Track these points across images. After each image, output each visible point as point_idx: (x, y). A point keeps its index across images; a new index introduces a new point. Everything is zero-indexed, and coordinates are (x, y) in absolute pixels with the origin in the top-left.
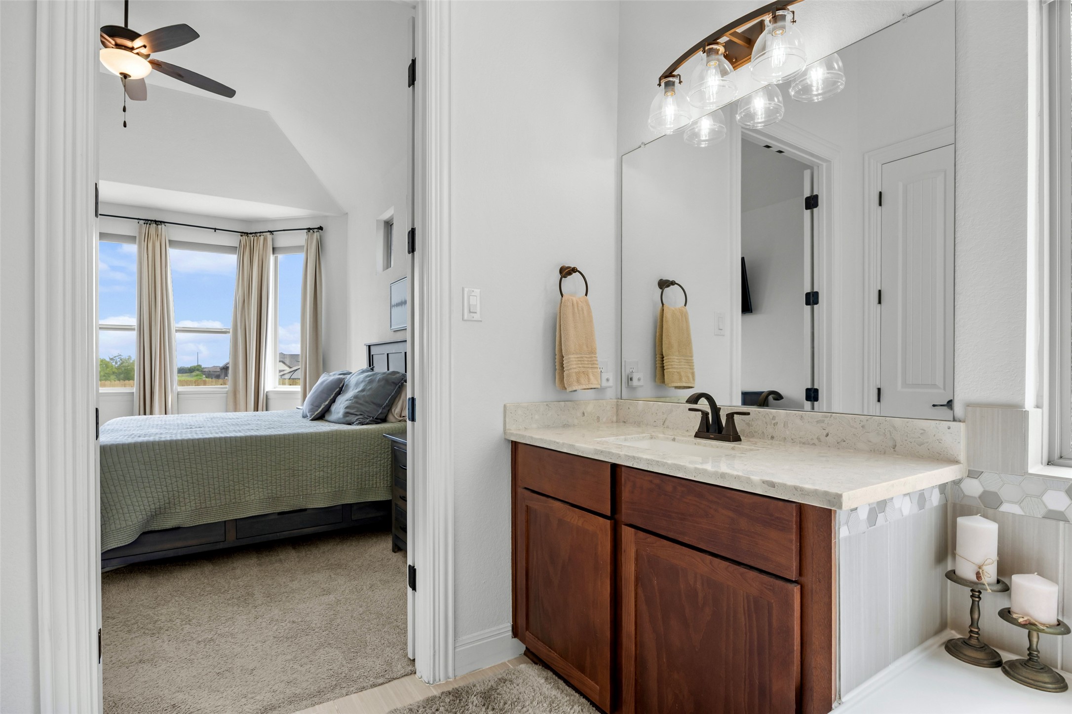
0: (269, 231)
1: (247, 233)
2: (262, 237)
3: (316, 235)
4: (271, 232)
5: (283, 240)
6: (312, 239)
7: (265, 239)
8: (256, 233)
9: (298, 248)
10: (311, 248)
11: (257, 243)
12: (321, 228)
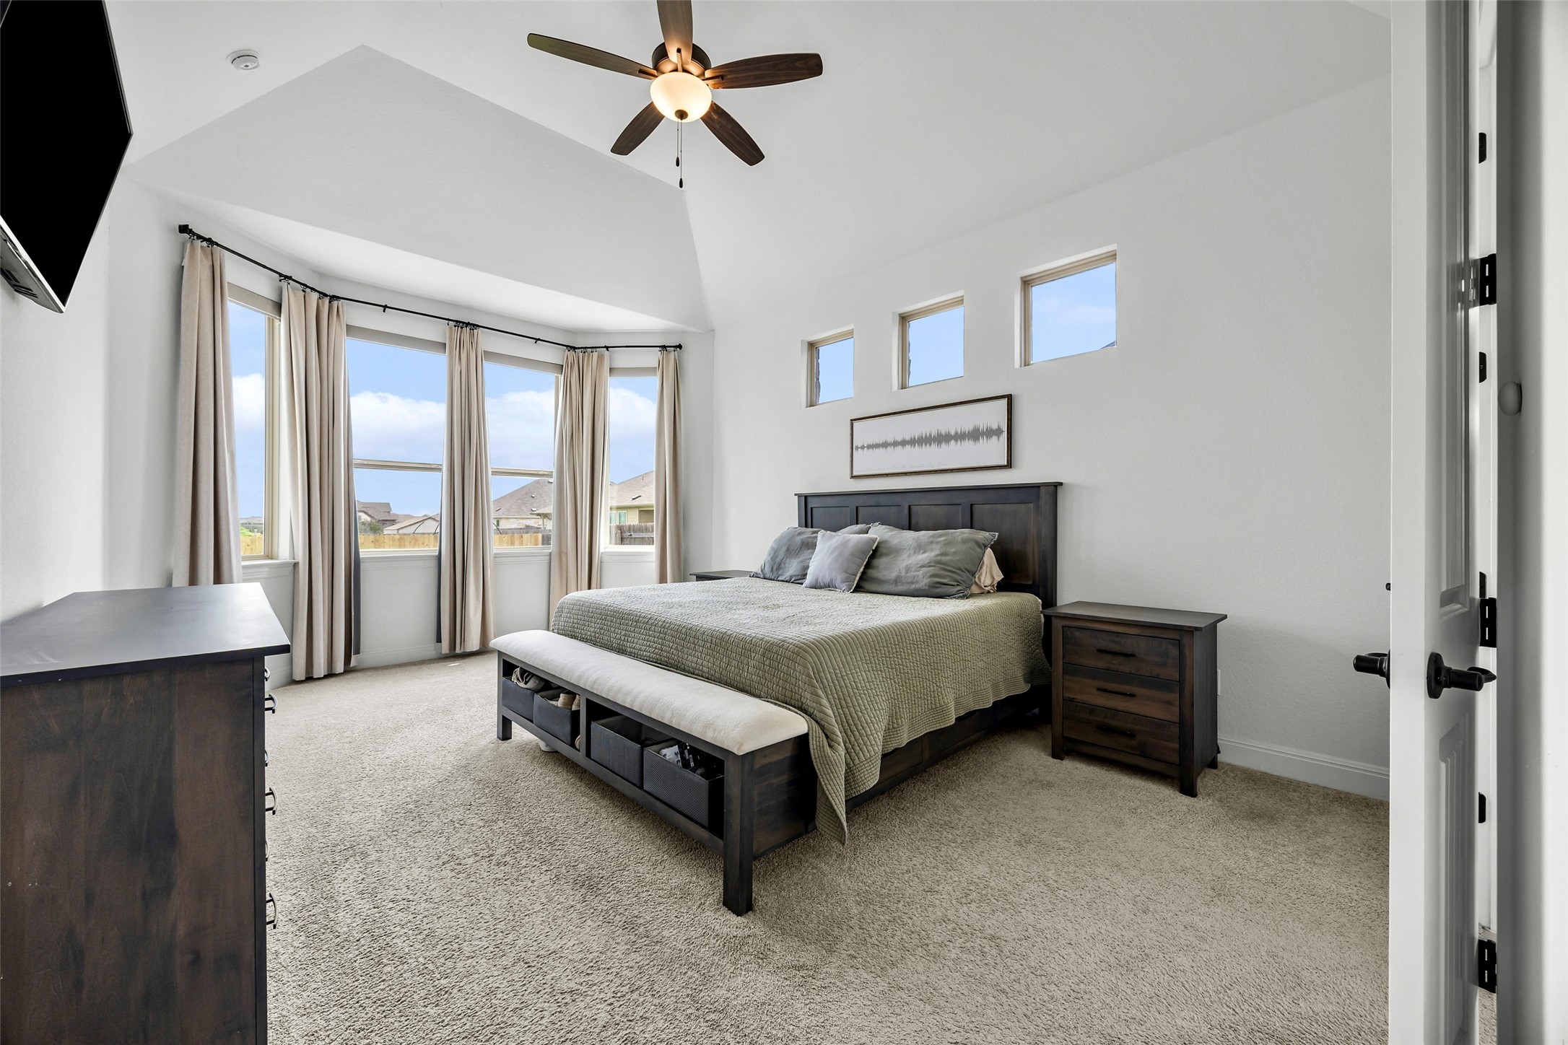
0: (605, 347)
1: (574, 348)
2: (595, 354)
3: (672, 355)
4: (607, 348)
5: (623, 359)
6: (668, 360)
7: (601, 357)
8: (586, 348)
9: (648, 371)
10: (667, 371)
11: (588, 361)
12: (680, 347)
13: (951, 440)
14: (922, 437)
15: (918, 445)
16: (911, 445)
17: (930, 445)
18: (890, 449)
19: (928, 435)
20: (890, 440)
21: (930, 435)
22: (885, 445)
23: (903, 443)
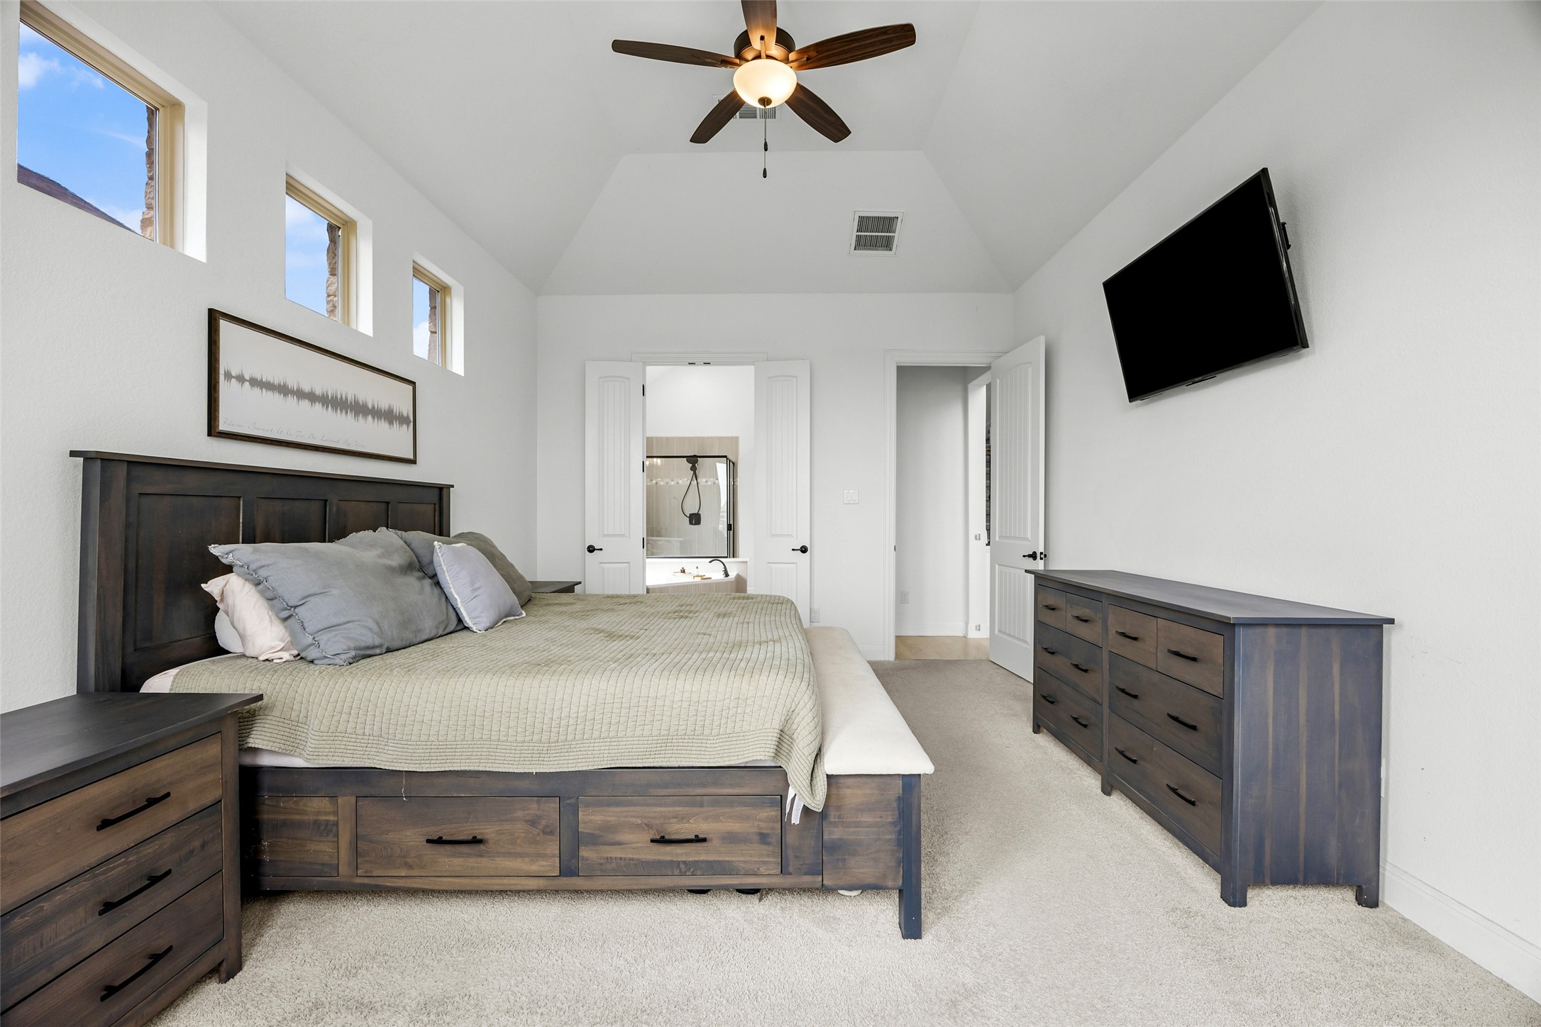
13: (368, 414)
14: (336, 397)
15: (332, 407)
16: (323, 405)
17: (346, 413)
18: (292, 401)
19: (344, 398)
20: (292, 384)
21: (346, 399)
22: (283, 390)
23: (312, 397)
